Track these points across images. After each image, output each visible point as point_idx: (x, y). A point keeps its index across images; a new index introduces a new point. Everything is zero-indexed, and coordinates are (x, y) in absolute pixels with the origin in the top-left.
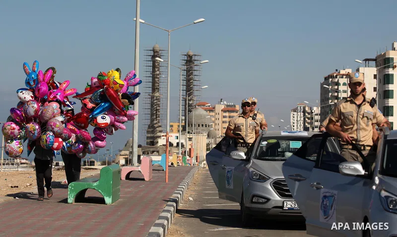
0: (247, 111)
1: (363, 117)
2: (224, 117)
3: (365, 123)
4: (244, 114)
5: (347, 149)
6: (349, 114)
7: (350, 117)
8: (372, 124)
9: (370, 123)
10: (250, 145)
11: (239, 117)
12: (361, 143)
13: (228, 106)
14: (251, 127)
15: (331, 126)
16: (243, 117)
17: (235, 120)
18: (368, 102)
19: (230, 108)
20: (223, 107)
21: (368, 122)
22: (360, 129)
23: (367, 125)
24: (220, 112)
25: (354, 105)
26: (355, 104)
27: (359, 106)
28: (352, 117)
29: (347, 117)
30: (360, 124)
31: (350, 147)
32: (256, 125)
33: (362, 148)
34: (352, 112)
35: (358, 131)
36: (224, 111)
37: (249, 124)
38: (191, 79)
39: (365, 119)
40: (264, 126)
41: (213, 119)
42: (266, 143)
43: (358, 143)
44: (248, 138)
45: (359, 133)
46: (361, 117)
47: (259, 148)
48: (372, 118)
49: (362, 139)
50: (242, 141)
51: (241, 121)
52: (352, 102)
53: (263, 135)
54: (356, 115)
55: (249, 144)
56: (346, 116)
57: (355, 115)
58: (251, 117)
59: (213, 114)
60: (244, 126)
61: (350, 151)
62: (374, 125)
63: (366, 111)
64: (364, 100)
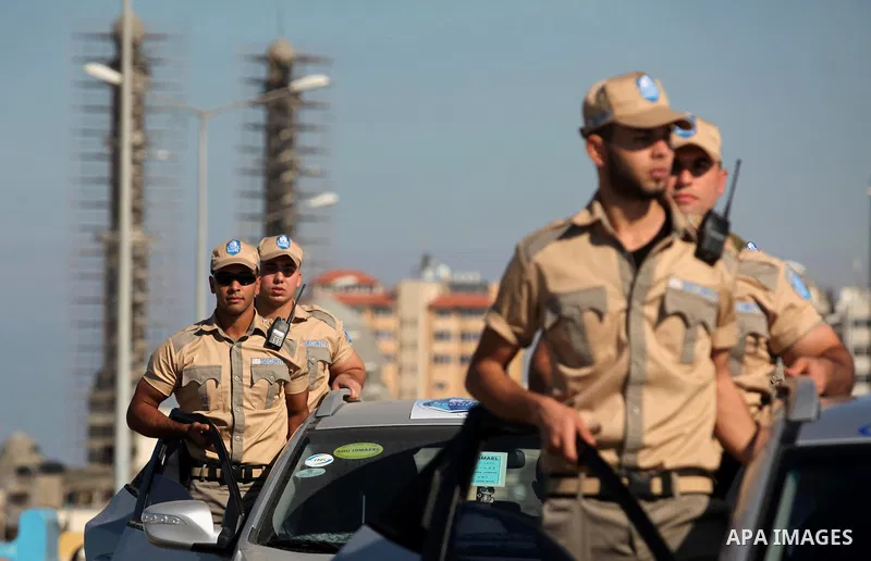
0: (238, 307)
1: (663, 315)
2: (441, 336)
3: (670, 347)
4: (225, 320)
5: (572, 496)
6: (584, 301)
7: (590, 317)
8: (715, 353)
9: (702, 347)
10: (256, 473)
11: (200, 333)
12: (646, 460)
13: (455, 287)
14: (262, 384)
15: (492, 368)
16: (214, 333)
17: (179, 348)
18: (687, 238)
19: (465, 299)
20: (431, 291)
21: (690, 340)
22: (645, 382)
23: (687, 360)
24: (423, 317)
25: (610, 253)
26: (619, 246)
27: (638, 258)
28: (600, 315)
29: (570, 319)
30: (643, 352)
31: (592, 485)
32: (284, 374)
33: (657, 486)
34: (600, 290)
35: (631, 392)
36: (439, 309)
37: (246, 372)
38: (284, 168)
39: (674, 324)
40: (343, 378)
41: (388, 346)
42: (327, 459)
43: (628, 458)
44: (246, 442)
45: (639, 404)
46: (652, 311)
47: (290, 489)
48: (711, 322)
49: (648, 439)
50: (215, 456)
51: (208, 355)
52: (600, 235)
53: (319, 418)
54: (622, 304)
55: (250, 467)
56: (567, 311)
57: (616, 304)
58: (258, 332)
59: (385, 322)
60: (225, 382)
61: (594, 508)
62: (723, 357)
63: (675, 283)
64: (668, 228)
